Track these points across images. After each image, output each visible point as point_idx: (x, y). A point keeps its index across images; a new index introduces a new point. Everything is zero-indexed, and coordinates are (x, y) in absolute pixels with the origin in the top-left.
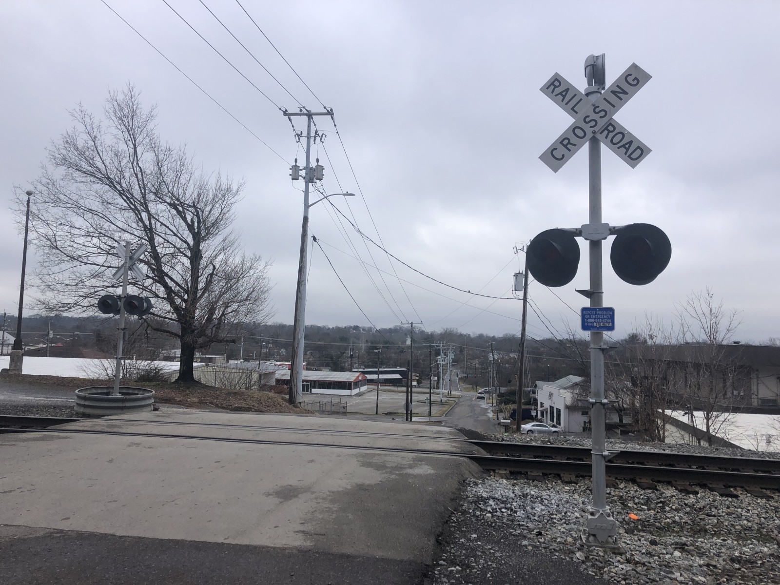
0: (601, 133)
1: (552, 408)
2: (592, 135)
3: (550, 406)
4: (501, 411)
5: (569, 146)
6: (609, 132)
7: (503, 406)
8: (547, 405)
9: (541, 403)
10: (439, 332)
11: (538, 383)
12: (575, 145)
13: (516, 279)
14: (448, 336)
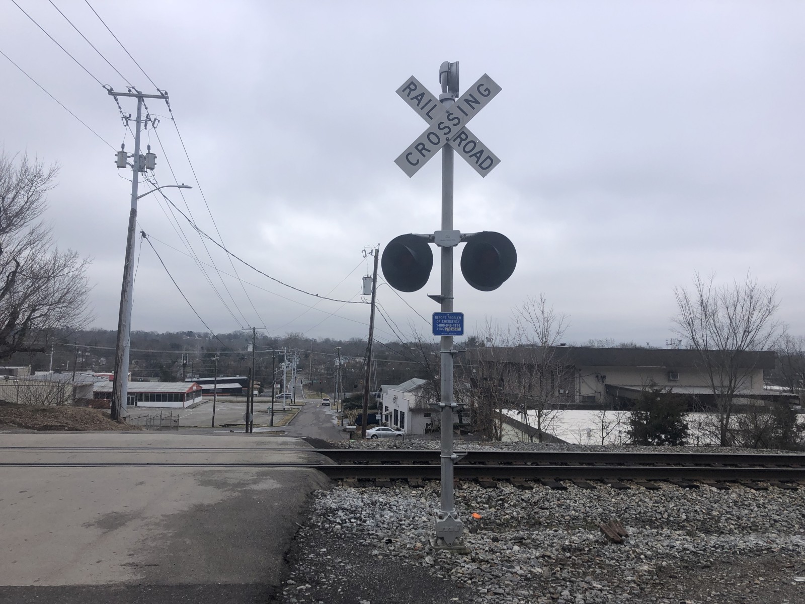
0: (454, 141)
1: (396, 411)
2: (446, 142)
3: (395, 410)
4: (346, 417)
5: (424, 151)
6: (462, 140)
7: (348, 412)
8: (391, 410)
9: (386, 407)
10: (284, 337)
11: (383, 387)
12: (429, 151)
13: (364, 282)
14: (293, 341)
